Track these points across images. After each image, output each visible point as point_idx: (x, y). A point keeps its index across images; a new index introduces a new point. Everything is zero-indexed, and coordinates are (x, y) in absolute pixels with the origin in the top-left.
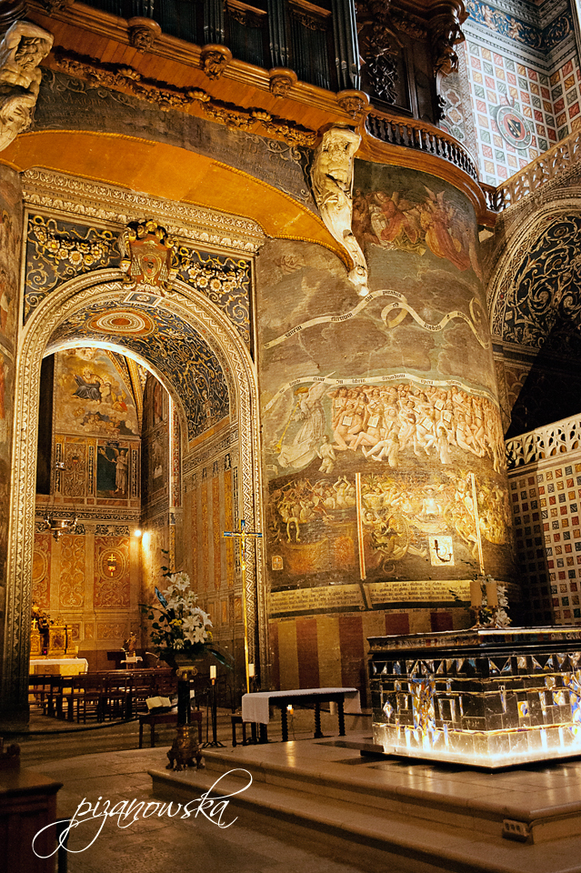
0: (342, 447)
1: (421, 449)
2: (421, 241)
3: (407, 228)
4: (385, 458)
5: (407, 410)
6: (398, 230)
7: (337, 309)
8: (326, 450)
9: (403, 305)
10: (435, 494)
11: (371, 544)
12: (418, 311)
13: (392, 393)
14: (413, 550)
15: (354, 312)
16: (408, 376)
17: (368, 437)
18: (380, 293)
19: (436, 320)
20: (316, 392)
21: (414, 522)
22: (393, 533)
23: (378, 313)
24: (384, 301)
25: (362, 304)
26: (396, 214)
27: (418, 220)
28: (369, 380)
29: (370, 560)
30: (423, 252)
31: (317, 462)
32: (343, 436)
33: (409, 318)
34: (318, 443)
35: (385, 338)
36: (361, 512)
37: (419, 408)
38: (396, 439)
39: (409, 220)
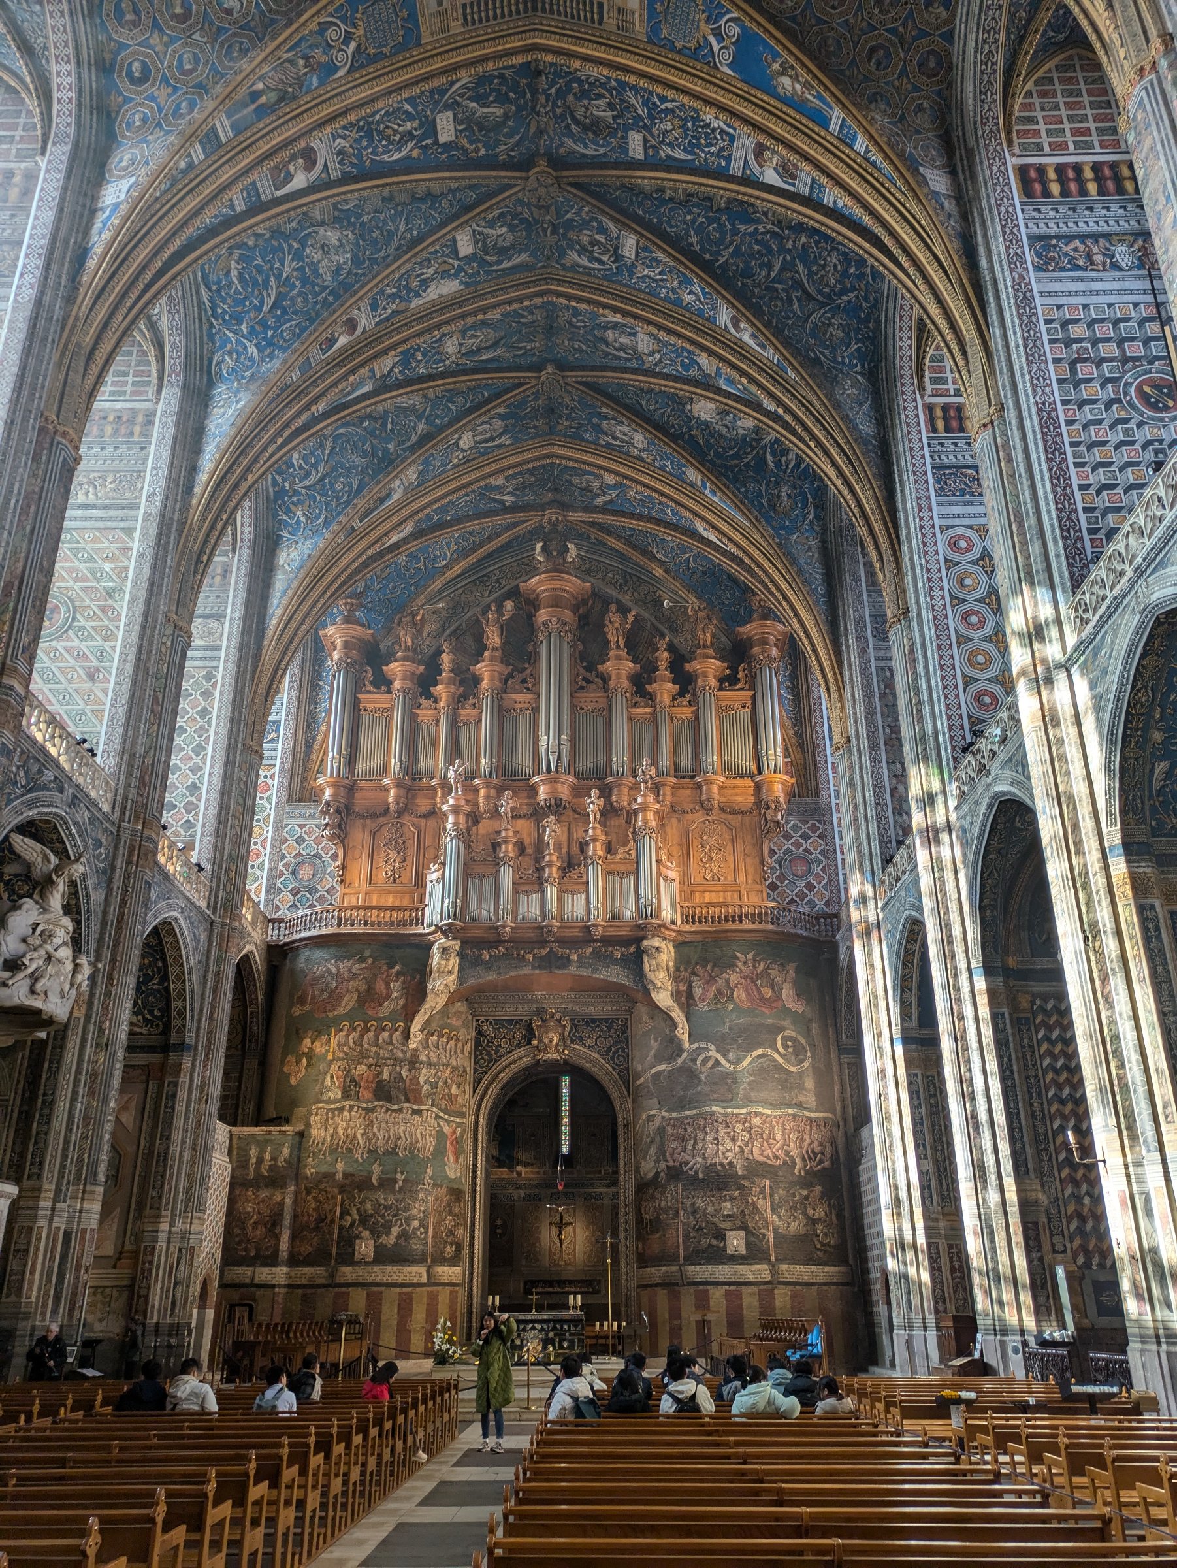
0: (671, 1164)
1: (722, 1164)
2: (730, 999)
3: (718, 991)
4: (696, 1172)
5: (713, 1135)
6: (711, 993)
7: (671, 1059)
8: (662, 1165)
9: (713, 1053)
10: (732, 1199)
11: (687, 1237)
12: (725, 1056)
13: (702, 1122)
14: (714, 1242)
15: (680, 1061)
16: (714, 1108)
17: (686, 1157)
18: (696, 1045)
19: (739, 1061)
20: (657, 1122)
21: (715, 1220)
22: (701, 1229)
23: (694, 1060)
24: (700, 1050)
25: (685, 1055)
26: (711, 980)
27: (728, 981)
28: (687, 1113)
29: (686, 1248)
30: (731, 1007)
31: (658, 1173)
32: (672, 1155)
33: (717, 1062)
34: (657, 1161)
35: (700, 1080)
36: (681, 1212)
37: (721, 1134)
38: (704, 1158)
39: (720, 982)
